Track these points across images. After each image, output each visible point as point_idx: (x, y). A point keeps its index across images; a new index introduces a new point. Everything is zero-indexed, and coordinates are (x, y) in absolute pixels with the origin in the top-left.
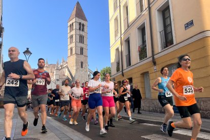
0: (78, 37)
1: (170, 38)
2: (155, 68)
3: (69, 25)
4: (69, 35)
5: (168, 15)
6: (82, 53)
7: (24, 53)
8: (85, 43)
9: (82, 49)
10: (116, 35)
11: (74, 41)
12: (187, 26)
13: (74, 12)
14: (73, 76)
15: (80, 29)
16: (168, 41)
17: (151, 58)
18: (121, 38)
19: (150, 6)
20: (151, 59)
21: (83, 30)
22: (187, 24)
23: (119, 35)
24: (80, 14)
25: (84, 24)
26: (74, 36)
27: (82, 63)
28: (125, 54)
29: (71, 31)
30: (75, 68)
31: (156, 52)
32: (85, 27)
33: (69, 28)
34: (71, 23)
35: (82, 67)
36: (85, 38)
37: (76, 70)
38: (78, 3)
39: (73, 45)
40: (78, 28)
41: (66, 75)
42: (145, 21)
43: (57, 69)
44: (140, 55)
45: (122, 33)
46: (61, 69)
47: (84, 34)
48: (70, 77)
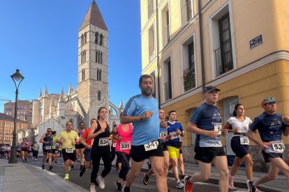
0: (94, 54)
1: (228, 60)
3: (80, 35)
4: (80, 51)
5: (227, 27)
6: (99, 78)
7: (12, 77)
8: (104, 63)
9: (99, 72)
10: (151, 54)
11: (88, 59)
12: (254, 44)
13: (88, 16)
14: (87, 112)
15: (96, 42)
16: (226, 65)
17: (201, 88)
18: (158, 57)
19: (202, 12)
21: (101, 44)
22: (254, 40)
23: (155, 53)
24: (96, 19)
25: (103, 34)
26: (88, 53)
27: (99, 93)
28: (164, 81)
29: (82, 45)
30: (89, 100)
31: (208, 79)
32: (104, 39)
33: (80, 40)
34: (83, 32)
35: (99, 99)
36: (104, 56)
37: (91, 103)
38: (94, 3)
39: (86, 66)
40: (94, 39)
41: (75, 110)
42: (194, 34)
43: (62, 102)
44: (185, 83)
45: (160, 50)
46: (67, 102)
47: (102, 50)
48: (81, 113)
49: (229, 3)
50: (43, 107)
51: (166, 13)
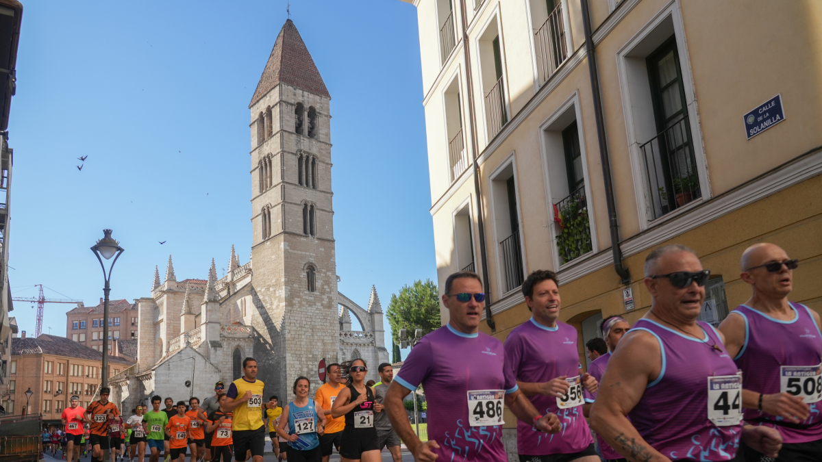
0: (293, 162)
1: (684, 172)
2: (627, 294)
3: (255, 115)
4: (256, 159)
5: (674, 76)
6: (309, 227)
7: (95, 249)
8: (321, 186)
9: (309, 212)
10: (454, 158)
11: (277, 179)
12: (756, 123)
13: (274, 64)
14: (278, 325)
15: (299, 129)
16: (676, 184)
17: (610, 255)
18: (477, 167)
19: (596, 38)
20: (609, 257)
21: (311, 134)
22: (755, 113)
23: (467, 155)
24: (297, 70)
25: (317, 107)
26: (276, 162)
27: (311, 270)
28: (496, 233)
29: (262, 141)
30: (282, 293)
31: (628, 228)
32: (320, 121)
33: (254, 130)
34: (262, 106)
35: (311, 286)
36: (320, 167)
37: (289, 301)
39: (273, 197)
40: (291, 125)
41: (247, 321)
42: (576, 100)
43: (213, 300)
44: (562, 240)
45: (482, 147)
46: (226, 299)
47: (315, 151)
48: (263, 331)
49: (675, 10)
50: (163, 316)
51: (493, 44)
